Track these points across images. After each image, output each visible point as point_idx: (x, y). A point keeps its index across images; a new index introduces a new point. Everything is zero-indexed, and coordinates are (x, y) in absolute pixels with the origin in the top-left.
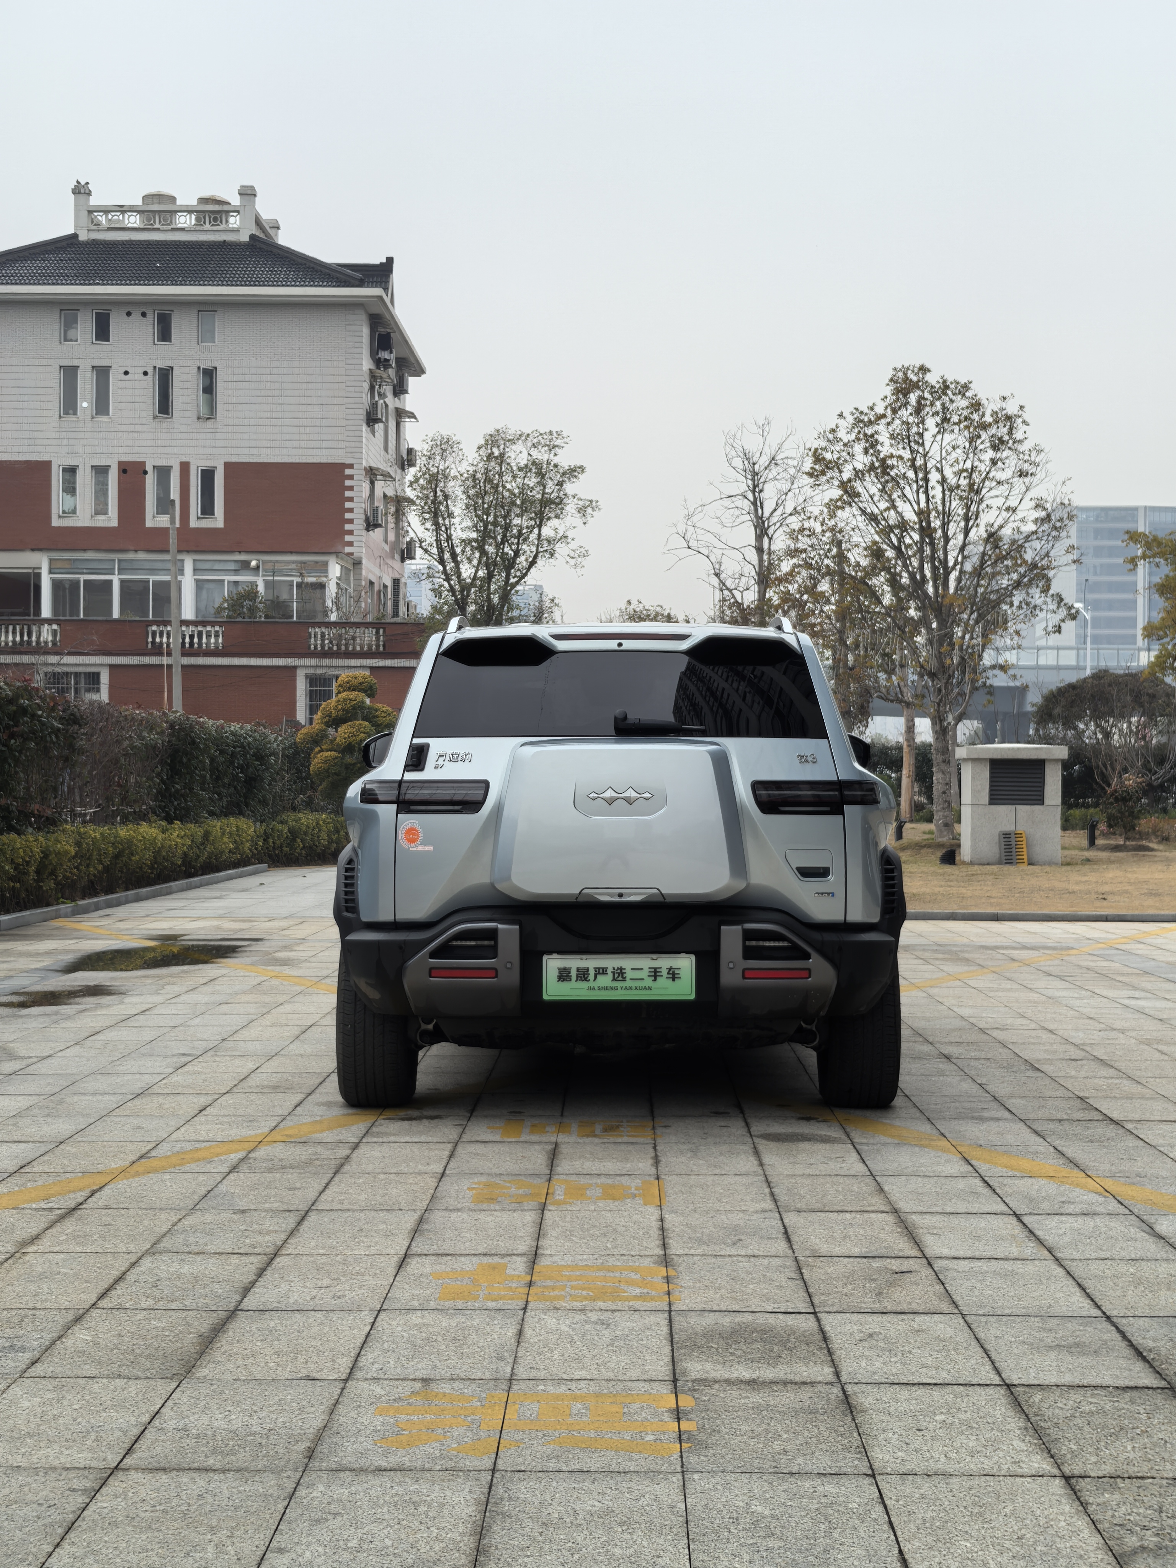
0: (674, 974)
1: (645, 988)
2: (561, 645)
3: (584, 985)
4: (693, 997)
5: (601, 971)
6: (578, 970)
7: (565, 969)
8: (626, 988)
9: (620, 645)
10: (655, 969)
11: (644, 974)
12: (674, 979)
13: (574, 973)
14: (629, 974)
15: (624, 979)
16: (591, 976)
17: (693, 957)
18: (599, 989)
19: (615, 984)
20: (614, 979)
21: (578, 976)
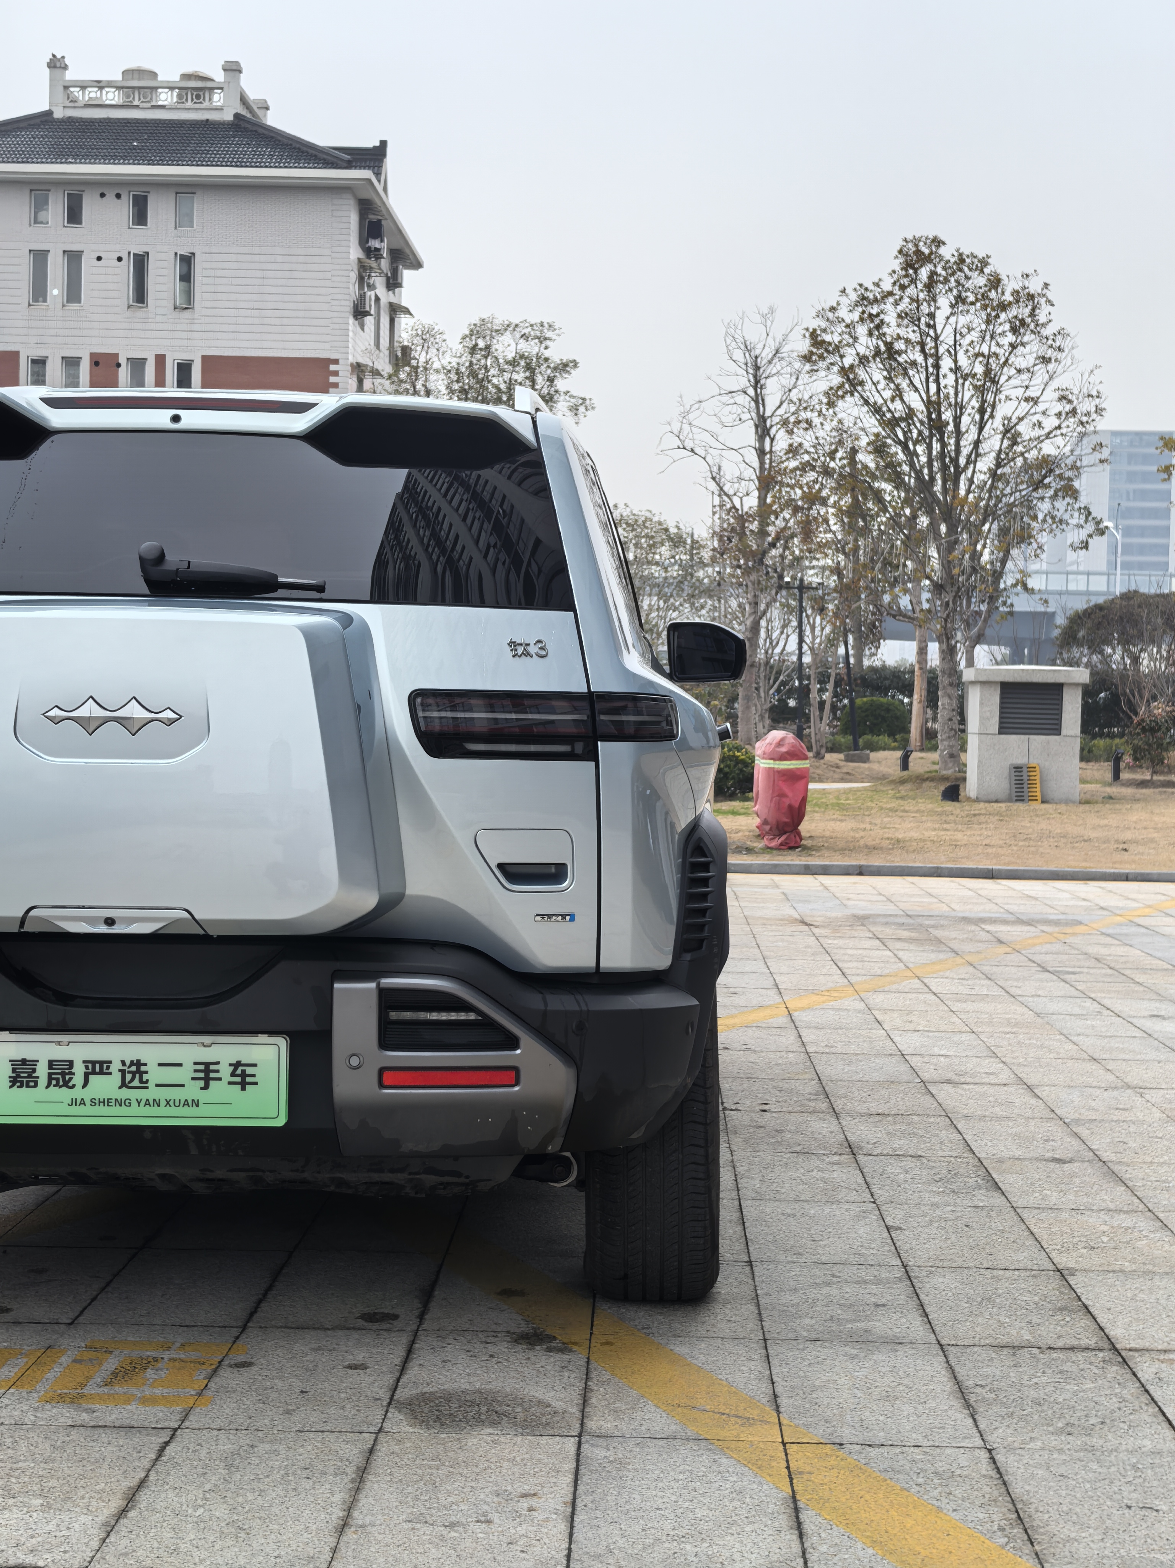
0: (244, 1075)
1: (186, 1103)
2: (58, 419)
3: (64, 1094)
4: (281, 1121)
5: (97, 1068)
6: (51, 1064)
7: (24, 1061)
8: (147, 1103)
9: (176, 419)
10: (207, 1065)
11: (184, 1075)
12: (243, 1085)
13: (42, 1071)
14: (154, 1075)
15: (144, 1085)
16: (78, 1079)
17: (282, 1043)
18: (93, 1102)
19: (125, 1093)
20: (124, 1085)
21: (50, 1077)
